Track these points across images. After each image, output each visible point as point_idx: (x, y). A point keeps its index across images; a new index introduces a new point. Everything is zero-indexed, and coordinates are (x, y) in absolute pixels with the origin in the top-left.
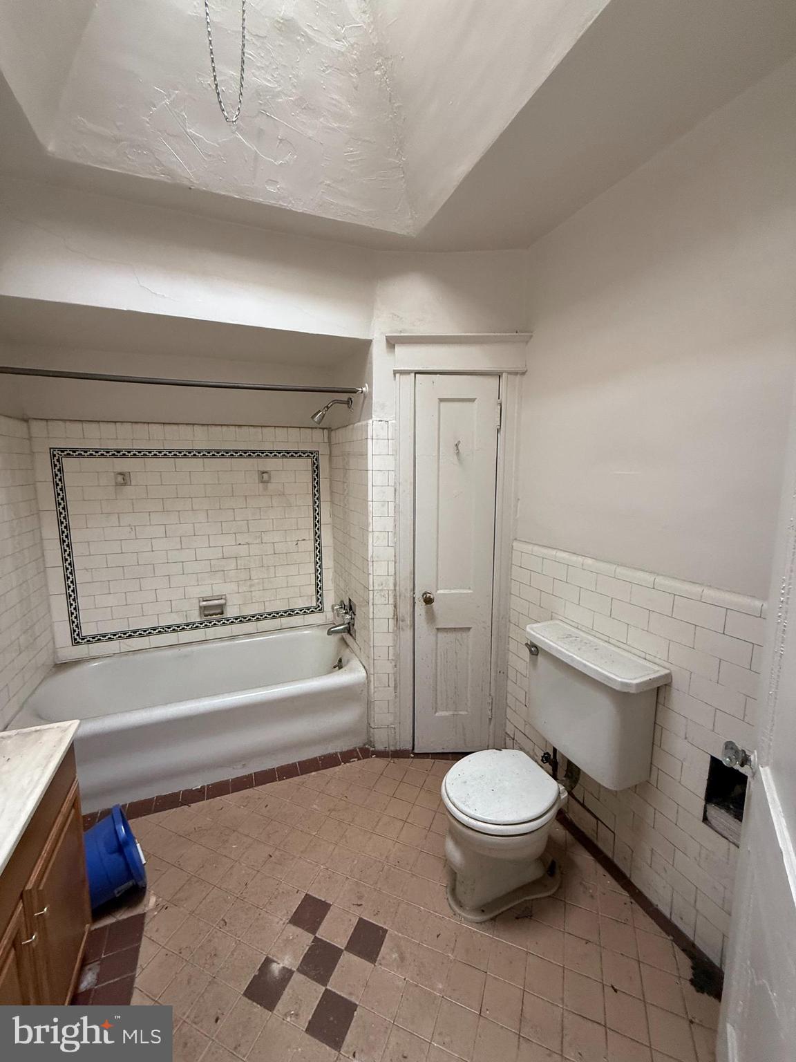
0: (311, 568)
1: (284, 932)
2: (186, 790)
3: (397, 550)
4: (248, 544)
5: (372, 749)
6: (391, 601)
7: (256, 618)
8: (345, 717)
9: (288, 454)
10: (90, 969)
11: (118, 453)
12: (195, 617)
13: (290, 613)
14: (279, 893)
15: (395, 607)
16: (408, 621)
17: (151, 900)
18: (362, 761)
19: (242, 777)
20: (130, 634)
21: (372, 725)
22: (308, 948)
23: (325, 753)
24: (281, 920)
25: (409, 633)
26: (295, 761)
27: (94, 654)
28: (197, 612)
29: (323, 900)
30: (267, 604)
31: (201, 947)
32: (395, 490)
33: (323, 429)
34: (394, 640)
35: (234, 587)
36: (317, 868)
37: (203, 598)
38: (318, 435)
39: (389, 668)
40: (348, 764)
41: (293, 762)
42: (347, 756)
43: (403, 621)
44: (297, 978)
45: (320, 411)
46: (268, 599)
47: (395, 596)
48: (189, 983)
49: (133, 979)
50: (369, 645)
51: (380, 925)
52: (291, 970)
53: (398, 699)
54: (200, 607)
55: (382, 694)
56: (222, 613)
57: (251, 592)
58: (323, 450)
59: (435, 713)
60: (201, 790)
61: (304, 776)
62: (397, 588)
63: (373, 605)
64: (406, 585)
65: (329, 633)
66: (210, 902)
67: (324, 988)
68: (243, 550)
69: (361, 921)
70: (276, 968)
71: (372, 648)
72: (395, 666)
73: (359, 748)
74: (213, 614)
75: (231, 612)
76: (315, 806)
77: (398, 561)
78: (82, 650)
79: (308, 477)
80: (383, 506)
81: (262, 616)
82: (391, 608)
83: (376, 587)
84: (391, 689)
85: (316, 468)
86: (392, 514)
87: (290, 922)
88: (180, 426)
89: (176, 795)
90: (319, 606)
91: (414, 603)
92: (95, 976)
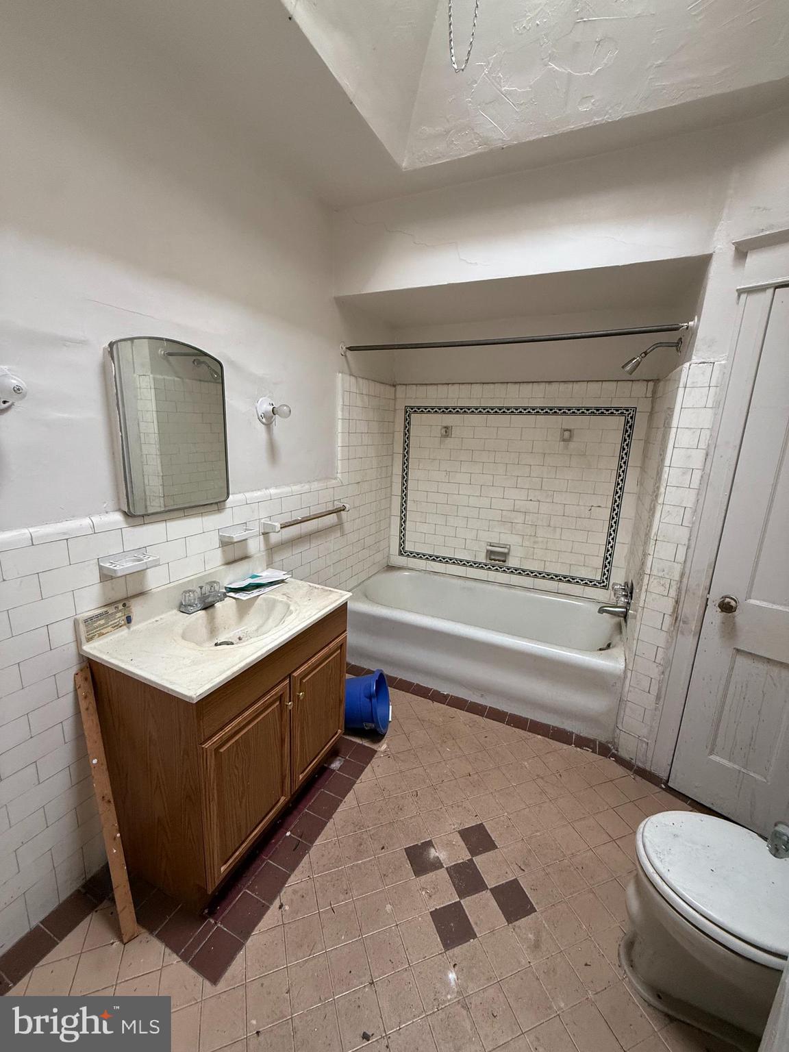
0: (603, 539)
1: (451, 835)
2: (437, 691)
3: (694, 534)
4: (539, 501)
5: (613, 751)
6: (673, 593)
7: (534, 574)
8: (591, 703)
9: (599, 411)
10: (339, 760)
11: (446, 410)
12: (482, 558)
13: (570, 580)
14: (462, 806)
15: (677, 602)
16: (693, 626)
17: (383, 747)
18: (596, 756)
19: (481, 705)
20: (435, 558)
21: (620, 726)
22: (462, 861)
23: (561, 726)
24: (454, 825)
25: (690, 641)
26: (529, 717)
27: (410, 566)
28: (484, 554)
29: (493, 839)
30: (547, 564)
31: (396, 797)
32: (707, 455)
33: (648, 381)
34: (668, 642)
35: (517, 539)
36: (501, 811)
37: (491, 543)
38: (640, 389)
39: (655, 672)
40: (578, 749)
41: (526, 717)
42: (582, 742)
43: (684, 622)
44: (442, 873)
45: (634, 359)
46: (549, 560)
47: (679, 589)
48: (379, 812)
49: (355, 783)
50: (633, 636)
51: (532, 901)
52: (442, 864)
53: (657, 713)
54: (487, 551)
55: (640, 698)
56: (504, 561)
57: (534, 548)
58: (643, 407)
59: (711, 753)
60: (446, 697)
61: (529, 733)
62: (685, 580)
63: (646, 591)
64: (698, 581)
65: (601, 611)
66: (414, 774)
67: (458, 900)
68: (532, 506)
69: (515, 881)
70: (433, 853)
71: (635, 642)
72: (663, 673)
73: (600, 742)
74: (497, 559)
75: (513, 562)
76: (526, 763)
77: (693, 546)
78: (402, 561)
79: (618, 437)
80: (684, 473)
81: (540, 574)
82: (671, 602)
83: (655, 572)
84: (652, 697)
85: (629, 429)
86: (695, 484)
87: (459, 832)
88: (496, 385)
89: (429, 690)
90: (604, 582)
91: (707, 605)
92: (339, 765)
